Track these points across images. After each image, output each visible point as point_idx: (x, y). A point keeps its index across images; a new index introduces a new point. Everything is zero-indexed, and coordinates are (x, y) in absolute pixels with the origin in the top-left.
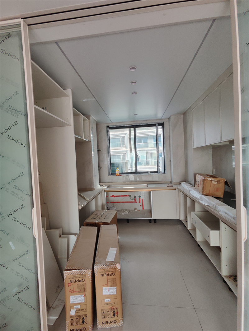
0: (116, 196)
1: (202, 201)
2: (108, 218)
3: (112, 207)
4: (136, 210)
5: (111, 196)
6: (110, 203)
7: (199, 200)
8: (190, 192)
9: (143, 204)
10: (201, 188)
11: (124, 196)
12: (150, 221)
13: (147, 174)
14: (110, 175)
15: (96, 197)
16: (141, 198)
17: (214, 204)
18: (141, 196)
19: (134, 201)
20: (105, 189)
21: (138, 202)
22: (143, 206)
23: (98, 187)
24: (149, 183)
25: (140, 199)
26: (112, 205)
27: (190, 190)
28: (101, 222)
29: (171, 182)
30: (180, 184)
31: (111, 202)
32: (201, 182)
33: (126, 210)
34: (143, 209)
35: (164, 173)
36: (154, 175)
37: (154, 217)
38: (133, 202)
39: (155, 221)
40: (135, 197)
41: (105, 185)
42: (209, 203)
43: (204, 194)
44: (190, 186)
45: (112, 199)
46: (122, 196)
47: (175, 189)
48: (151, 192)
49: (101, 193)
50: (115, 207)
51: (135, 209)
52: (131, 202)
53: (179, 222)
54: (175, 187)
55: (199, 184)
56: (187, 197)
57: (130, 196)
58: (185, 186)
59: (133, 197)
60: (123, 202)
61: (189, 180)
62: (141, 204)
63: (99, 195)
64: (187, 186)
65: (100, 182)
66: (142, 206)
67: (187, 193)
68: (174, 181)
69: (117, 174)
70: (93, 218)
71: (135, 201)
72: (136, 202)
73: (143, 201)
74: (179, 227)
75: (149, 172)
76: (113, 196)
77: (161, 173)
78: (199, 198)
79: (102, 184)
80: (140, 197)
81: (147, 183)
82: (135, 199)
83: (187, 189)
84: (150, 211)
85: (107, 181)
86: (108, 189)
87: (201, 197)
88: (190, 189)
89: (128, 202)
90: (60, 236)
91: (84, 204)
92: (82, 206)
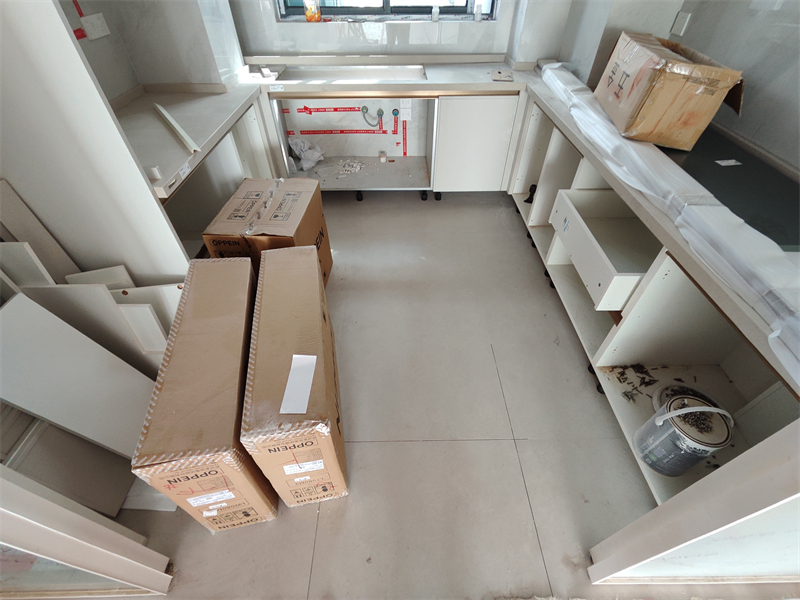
0: (318, 111)
1: (620, 166)
2: (288, 215)
3: (306, 148)
4: (383, 160)
5: (300, 111)
6: (298, 133)
7: (607, 156)
8: (574, 112)
9: (405, 139)
10: (626, 106)
12: (424, 195)
13: (425, 16)
14: (282, 16)
15: (235, 127)
16: (402, 117)
17: (669, 192)
18: (401, 112)
19: (377, 128)
20: (268, 86)
21: (390, 131)
22: (405, 144)
23: (240, 75)
24: (431, 59)
25: (396, 122)
26: (306, 142)
27: (574, 106)
28: (263, 235)
29: (507, 59)
30: (537, 68)
31: (302, 132)
32: (637, 81)
33: (354, 158)
34: (405, 154)
35: (490, 16)
36: (453, 23)
37: (437, 186)
38: (374, 132)
39: (438, 196)
40: (380, 114)
41: (267, 66)
42: (647, 182)
43: (634, 133)
44: (575, 83)
45: (302, 120)
46: (336, 110)
47: (518, 93)
48: (437, 100)
49: (256, 105)
50: (318, 148)
51: (380, 157)
52: (367, 132)
53: (505, 198)
54: (519, 82)
55: (627, 87)
56: (555, 131)
57: (365, 110)
58: (556, 83)
59: (373, 111)
60: (342, 132)
61: (575, 56)
62: (399, 137)
63: (252, 113)
64: (567, 83)
65: (246, 52)
66: (401, 145)
67: (559, 115)
68: (521, 56)
69: (308, 13)
70: (236, 215)
71: (381, 128)
72: (385, 132)
73: (405, 128)
74: (502, 214)
75: (436, 10)
76: (306, 108)
77: (478, 17)
78: (609, 151)
79: (255, 60)
80: (396, 112)
81: (425, 59)
82: (380, 124)
83: (562, 96)
84: (426, 162)
85: (277, 45)
86: (281, 86)
87: (617, 150)
88: (575, 99)
89: (357, 132)
90: (125, 293)
91: (181, 173)
92: (170, 187)
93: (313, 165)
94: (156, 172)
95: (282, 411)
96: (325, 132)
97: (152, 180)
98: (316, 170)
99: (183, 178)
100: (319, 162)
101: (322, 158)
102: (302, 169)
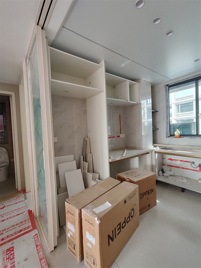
0: (175, 160)
3: (168, 170)
5: (168, 159)
6: (166, 165)
11: (185, 161)
14: (168, 137)
26: (168, 168)
31: (168, 166)
38: (197, 171)
40: (200, 165)
41: (158, 146)
45: (169, 162)
46: (181, 161)
50: (173, 171)
51: (199, 180)
52: (194, 170)
57: (193, 163)
60: (183, 168)
63: (148, 155)
65: (154, 143)
70: (127, 174)
71: (200, 170)
76: (171, 159)
86: (158, 150)
89: (189, 169)
90: (95, 179)
91: (117, 159)
92: (112, 160)
93: (169, 175)
94: (112, 157)
95: (93, 210)
96: (176, 167)
97: (110, 158)
98: (168, 177)
99: (117, 160)
100: (171, 175)
101: (173, 175)
102: (164, 176)
